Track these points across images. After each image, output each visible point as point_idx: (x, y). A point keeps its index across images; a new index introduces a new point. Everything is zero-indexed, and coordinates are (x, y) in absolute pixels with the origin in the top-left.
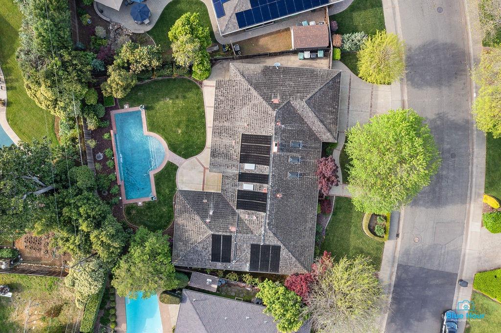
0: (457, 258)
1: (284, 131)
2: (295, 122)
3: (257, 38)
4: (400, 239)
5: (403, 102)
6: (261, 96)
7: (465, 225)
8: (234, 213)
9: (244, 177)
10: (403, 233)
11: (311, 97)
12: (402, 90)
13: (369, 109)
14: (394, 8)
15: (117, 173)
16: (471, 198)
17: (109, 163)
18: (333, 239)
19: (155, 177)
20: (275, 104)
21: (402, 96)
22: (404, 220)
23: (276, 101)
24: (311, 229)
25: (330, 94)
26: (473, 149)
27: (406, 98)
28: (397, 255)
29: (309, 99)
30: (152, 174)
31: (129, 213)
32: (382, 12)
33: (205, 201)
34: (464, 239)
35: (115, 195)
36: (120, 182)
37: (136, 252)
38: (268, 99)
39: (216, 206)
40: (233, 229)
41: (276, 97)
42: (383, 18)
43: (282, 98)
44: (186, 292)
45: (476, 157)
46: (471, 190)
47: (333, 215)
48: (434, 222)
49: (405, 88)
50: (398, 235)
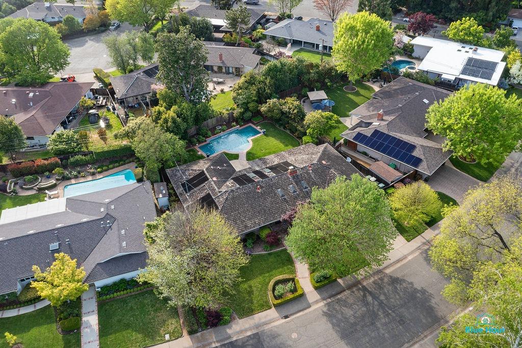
1: (308, 174)
4: (284, 320)
5: (405, 257)
8: (227, 179)
9: (258, 172)
10: (292, 320)
15: (213, 138)
17: (217, 130)
20: (322, 162)
21: (409, 255)
22: (306, 314)
23: (324, 162)
26: (426, 336)
27: (410, 258)
31: (189, 151)
35: (197, 140)
36: (208, 140)
40: (215, 179)
41: (327, 162)
45: (421, 345)
47: (269, 254)
48: (324, 342)
49: (417, 253)
50: (286, 317)
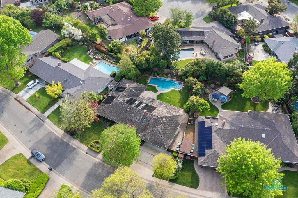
0: (62, 173)
1: (151, 118)
2: (153, 124)
3: (194, 132)
4: (85, 153)
6: (168, 116)
7: (72, 182)
8: (130, 97)
9: (141, 103)
10: (87, 155)
11: (160, 132)
12: (148, 180)
13: (146, 162)
14: (189, 193)
15: (161, 77)
16: (82, 190)
17: (165, 76)
18: (101, 129)
19: (155, 86)
20: (163, 119)
21: (145, 179)
23: (164, 120)
24: (110, 117)
25: (159, 141)
28: (79, 150)
29: (159, 131)
30: (157, 86)
31: (146, 77)
32: (188, 186)
33: (139, 91)
34: (67, 179)
35: (154, 74)
36: (158, 77)
37: (134, 66)
38: (166, 118)
39: (135, 93)
40: (125, 94)
41: (165, 120)
42: (185, 186)
43: (164, 122)
44: (112, 78)
46: (86, 192)
48: (82, 169)
49: (148, 182)
50: (87, 153)
